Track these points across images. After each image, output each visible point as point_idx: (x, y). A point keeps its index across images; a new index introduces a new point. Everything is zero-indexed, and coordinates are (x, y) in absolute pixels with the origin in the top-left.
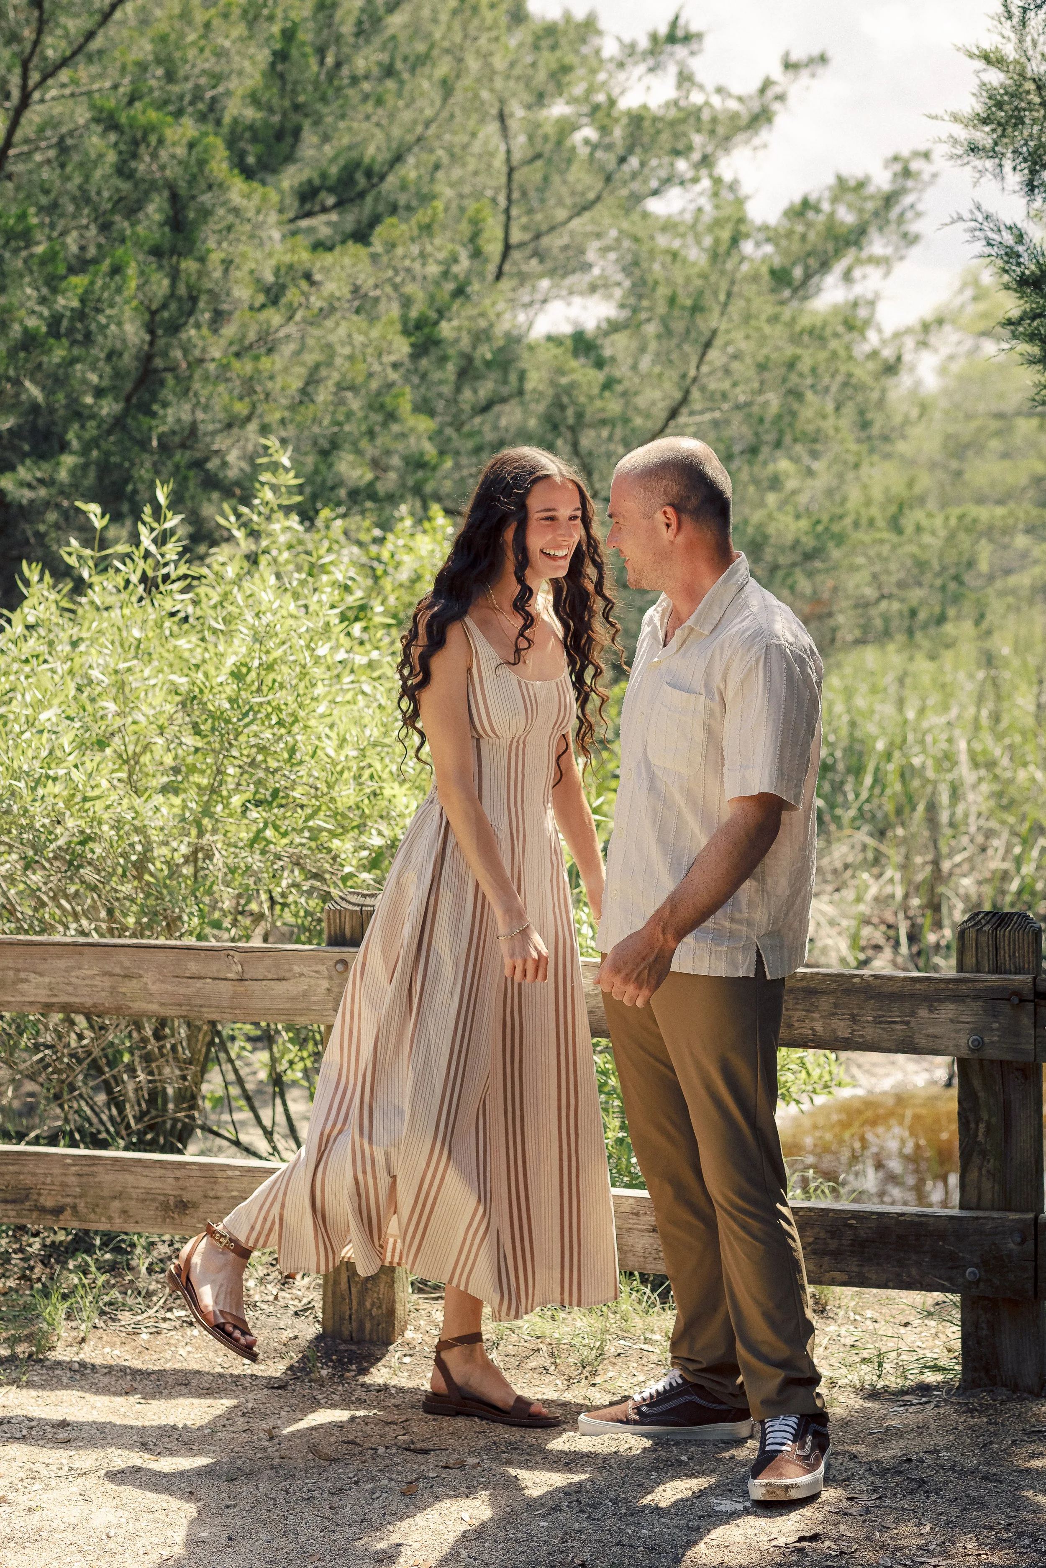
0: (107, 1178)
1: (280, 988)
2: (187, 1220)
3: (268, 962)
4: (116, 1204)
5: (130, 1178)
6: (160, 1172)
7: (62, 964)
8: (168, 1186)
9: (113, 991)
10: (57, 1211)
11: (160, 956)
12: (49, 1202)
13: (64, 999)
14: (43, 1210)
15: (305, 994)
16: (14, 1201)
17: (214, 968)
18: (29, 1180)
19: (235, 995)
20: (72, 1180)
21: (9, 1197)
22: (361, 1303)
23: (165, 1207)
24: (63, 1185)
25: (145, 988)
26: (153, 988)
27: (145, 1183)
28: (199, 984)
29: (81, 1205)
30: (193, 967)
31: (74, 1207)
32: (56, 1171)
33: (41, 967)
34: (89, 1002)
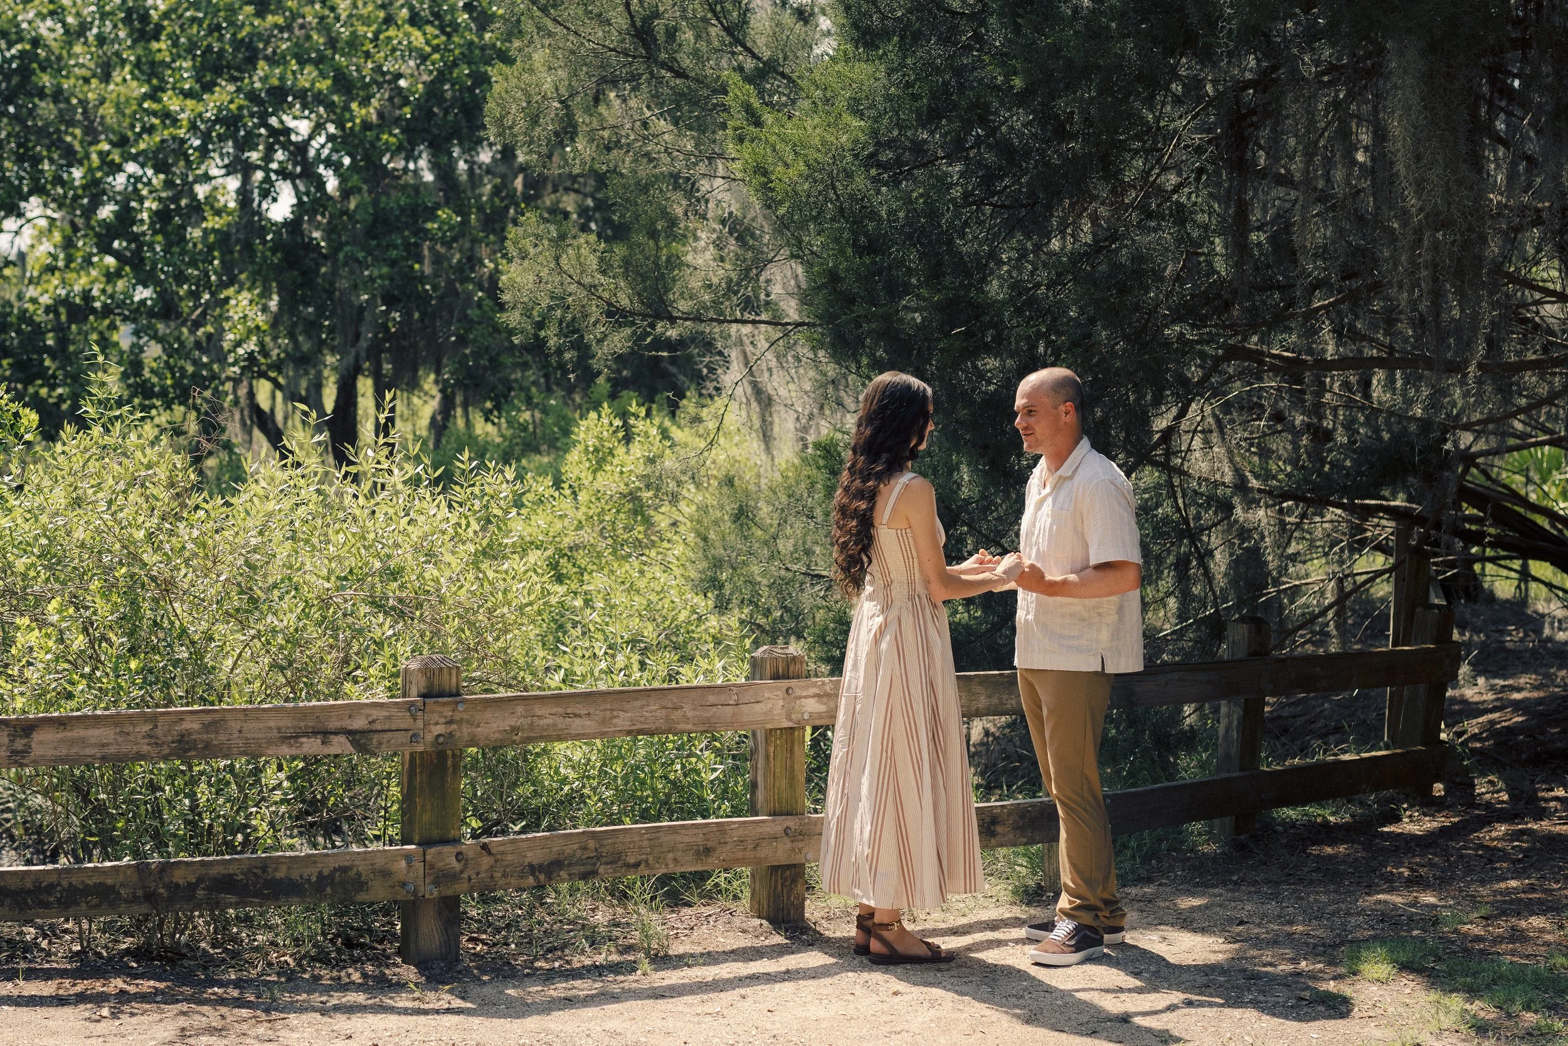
0: (665, 839)
1: (758, 707)
2: (710, 860)
3: (751, 692)
4: (671, 855)
5: (678, 838)
6: (695, 831)
7: (638, 703)
8: (700, 839)
9: (667, 719)
10: (637, 865)
11: (693, 694)
12: (632, 860)
13: (639, 726)
14: (629, 866)
15: (771, 710)
16: (611, 863)
17: (722, 699)
18: (620, 847)
19: (734, 715)
20: (646, 843)
21: (608, 860)
22: (789, 898)
23: (698, 853)
24: (641, 847)
25: (685, 716)
26: (690, 714)
27: (687, 839)
28: (714, 709)
29: (651, 861)
30: (711, 699)
31: (647, 861)
32: (637, 839)
33: (627, 706)
34: (653, 727)
